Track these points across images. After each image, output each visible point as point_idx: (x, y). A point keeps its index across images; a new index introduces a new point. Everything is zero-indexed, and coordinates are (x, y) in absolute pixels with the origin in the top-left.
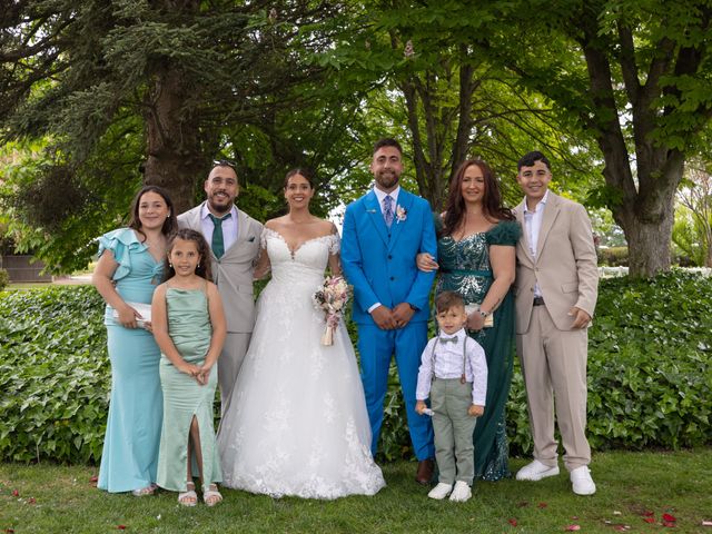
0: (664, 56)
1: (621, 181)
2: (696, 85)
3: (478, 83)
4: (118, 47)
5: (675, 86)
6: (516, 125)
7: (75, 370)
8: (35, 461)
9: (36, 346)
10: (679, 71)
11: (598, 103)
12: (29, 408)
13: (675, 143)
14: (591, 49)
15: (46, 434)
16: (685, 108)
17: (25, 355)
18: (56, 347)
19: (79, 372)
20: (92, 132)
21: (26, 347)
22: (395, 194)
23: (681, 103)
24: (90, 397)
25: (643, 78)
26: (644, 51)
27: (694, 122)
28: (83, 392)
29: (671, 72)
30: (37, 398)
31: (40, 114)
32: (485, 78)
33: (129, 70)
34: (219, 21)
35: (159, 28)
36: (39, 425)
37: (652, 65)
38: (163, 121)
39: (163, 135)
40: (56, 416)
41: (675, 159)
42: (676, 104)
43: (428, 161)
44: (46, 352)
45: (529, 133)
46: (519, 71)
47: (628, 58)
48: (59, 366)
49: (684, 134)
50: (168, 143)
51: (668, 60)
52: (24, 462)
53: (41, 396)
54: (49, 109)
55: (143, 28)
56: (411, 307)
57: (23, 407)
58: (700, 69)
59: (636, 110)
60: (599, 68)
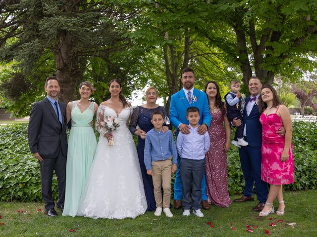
0: (267, 34)
2: (279, 46)
3: (192, 42)
4: (45, 26)
5: (271, 46)
6: (207, 59)
7: (27, 162)
8: (10, 201)
9: (10, 151)
10: (272, 40)
11: (241, 52)
12: (8, 178)
13: (270, 69)
14: (238, 30)
15: (16, 189)
16: (275, 55)
17: (6, 154)
18: (19, 151)
19: (29, 162)
20: (32, 60)
21: (6, 151)
23: (273, 53)
24: (34, 173)
25: (259, 42)
26: (259, 32)
27: (278, 61)
28: (31, 171)
29: (269, 40)
30: (11, 174)
31: (10, 52)
32: (195, 40)
33: (49, 35)
34: (88, 15)
35: (63, 19)
36: (12, 185)
37: (262, 37)
38: (63, 55)
39: (63, 61)
40: (20, 182)
41: (271, 75)
42: (272, 53)
43: (172, 73)
44: (14, 153)
45: (212, 63)
46: (210, 38)
47: (252, 34)
48: (20, 160)
49: (274, 65)
50: (65, 65)
51: (268, 35)
52: (6, 200)
53: (13, 173)
54: (15, 50)
55: (56, 18)
57: (5, 178)
58: (280, 39)
59: (255, 55)
60: (241, 38)
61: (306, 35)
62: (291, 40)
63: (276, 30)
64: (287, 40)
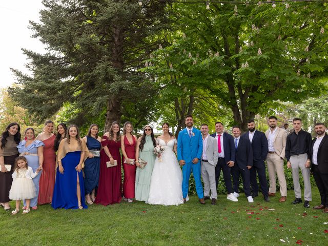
1: (238, 120)
2: (258, 95)
5: (253, 96)
6: (206, 101)
10: (253, 91)
11: (231, 98)
13: (252, 110)
16: (256, 101)
22: (192, 129)
23: (254, 100)
25: (243, 92)
26: (244, 85)
27: (258, 105)
29: (251, 90)
37: (246, 88)
38: (113, 102)
39: (112, 105)
41: (253, 114)
45: (209, 103)
46: (210, 90)
47: (239, 86)
49: (255, 108)
50: (114, 108)
51: (250, 87)
56: (198, 159)
58: (258, 90)
59: (241, 100)
60: (231, 88)
61: (276, 89)
62: (266, 91)
63: (255, 85)
64: (263, 90)
